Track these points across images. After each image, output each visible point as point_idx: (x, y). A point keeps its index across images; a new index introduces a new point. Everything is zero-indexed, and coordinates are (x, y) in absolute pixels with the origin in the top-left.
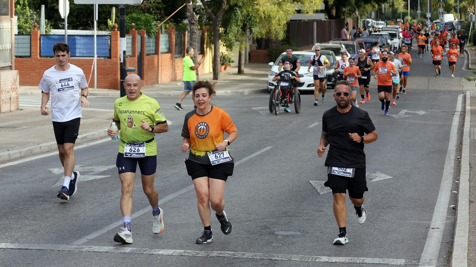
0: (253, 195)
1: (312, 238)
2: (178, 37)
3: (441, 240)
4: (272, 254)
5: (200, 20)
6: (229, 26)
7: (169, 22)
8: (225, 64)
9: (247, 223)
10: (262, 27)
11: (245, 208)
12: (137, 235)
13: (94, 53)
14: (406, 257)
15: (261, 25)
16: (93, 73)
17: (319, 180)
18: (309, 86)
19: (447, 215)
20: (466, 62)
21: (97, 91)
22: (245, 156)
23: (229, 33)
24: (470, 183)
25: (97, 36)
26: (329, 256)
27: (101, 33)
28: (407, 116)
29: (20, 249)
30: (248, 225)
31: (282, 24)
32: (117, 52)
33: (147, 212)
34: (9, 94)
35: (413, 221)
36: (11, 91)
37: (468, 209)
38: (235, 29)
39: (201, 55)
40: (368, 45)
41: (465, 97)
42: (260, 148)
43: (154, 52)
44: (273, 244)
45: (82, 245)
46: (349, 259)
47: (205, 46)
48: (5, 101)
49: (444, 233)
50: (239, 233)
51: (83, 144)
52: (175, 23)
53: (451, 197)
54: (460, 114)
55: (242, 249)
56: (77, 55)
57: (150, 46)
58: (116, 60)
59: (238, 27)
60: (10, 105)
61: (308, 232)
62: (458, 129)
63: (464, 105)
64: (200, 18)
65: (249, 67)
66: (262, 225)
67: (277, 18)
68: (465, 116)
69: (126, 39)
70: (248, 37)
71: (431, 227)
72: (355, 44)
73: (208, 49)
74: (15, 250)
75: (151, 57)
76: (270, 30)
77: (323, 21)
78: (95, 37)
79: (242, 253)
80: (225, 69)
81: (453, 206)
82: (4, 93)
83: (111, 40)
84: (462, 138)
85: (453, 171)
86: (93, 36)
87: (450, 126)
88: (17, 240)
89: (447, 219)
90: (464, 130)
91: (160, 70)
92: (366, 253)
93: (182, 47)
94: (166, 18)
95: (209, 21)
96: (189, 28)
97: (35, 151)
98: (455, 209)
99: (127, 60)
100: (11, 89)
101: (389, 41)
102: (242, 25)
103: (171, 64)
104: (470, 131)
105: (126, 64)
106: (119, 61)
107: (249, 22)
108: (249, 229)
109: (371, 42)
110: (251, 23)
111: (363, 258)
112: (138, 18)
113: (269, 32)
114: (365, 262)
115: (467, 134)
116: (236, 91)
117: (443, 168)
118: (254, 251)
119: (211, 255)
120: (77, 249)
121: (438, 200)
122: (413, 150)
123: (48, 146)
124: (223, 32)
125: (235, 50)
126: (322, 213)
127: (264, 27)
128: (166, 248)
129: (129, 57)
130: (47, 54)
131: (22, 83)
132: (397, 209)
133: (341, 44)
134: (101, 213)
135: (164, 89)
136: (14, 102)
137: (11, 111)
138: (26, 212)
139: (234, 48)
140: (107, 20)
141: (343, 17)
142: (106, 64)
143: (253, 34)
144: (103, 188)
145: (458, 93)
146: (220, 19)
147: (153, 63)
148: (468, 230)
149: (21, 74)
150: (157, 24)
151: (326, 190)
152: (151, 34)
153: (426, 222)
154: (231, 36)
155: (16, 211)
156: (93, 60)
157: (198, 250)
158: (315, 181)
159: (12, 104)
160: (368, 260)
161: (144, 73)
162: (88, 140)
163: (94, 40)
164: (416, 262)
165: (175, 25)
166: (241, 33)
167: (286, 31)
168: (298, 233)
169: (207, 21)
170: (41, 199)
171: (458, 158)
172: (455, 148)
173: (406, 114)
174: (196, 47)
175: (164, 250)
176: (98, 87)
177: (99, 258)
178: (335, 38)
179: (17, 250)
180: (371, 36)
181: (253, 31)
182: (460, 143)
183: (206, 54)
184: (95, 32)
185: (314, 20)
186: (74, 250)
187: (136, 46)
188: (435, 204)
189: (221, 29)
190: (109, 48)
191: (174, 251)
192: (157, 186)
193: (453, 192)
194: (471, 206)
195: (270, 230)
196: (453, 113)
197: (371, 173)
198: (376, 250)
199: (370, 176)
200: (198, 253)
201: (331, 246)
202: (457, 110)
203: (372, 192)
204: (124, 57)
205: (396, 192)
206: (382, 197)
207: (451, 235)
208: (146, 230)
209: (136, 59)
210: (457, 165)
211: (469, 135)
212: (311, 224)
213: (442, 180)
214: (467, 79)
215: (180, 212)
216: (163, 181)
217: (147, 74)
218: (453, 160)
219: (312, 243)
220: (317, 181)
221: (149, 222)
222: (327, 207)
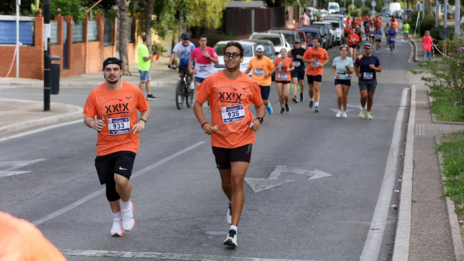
0: (184, 193)
2: (107, 24)
3: (381, 241)
4: (202, 255)
5: (131, 6)
6: (162, 13)
7: (98, 7)
8: (157, 53)
9: (177, 223)
10: (196, 14)
11: (175, 206)
12: (57, 235)
13: (15, 40)
15: (195, 13)
16: (15, 62)
17: (254, 177)
19: (388, 215)
20: (412, 54)
21: (19, 80)
22: (176, 151)
23: (161, 21)
24: (413, 181)
25: (20, 22)
26: (262, 258)
27: (24, 19)
30: (177, 225)
31: (218, 12)
32: (41, 40)
33: (70, 211)
35: (352, 222)
37: (411, 209)
38: (168, 16)
39: (132, 44)
40: (308, 35)
41: (410, 91)
42: (192, 143)
43: (81, 40)
44: (203, 245)
47: (136, 34)
49: (384, 234)
50: (167, 233)
51: (3, 137)
52: (104, 9)
53: (393, 197)
54: (405, 109)
55: (170, 250)
57: (77, 34)
58: (40, 48)
59: (171, 14)
61: (240, 232)
62: (402, 125)
63: (409, 100)
64: (130, 4)
66: (192, 224)
67: (213, 5)
68: (410, 111)
69: (51, 25)
70: (182, 25)
71: (371, 228)
72: (295, 34)
73: (139, 37)
75: (78, 45)
76: (205, 18)
77: (262, 9)
78: (18, 23)
79: (170, 254)
80: (157, 58)
81: (395, 206)
83: (34, 27)
84: (406, 134)
85: (396, 168)
86: (15, 22)
87: (394, 121)
89: (388, 219)
90: (409, 126)
91: (87, 59)
92: (301, 255)
93: (112, 35)
94: (95, 4)
95: (140, 8)
96: (118, 14)
98: (396, 209)
99: (52, 48)
101: (331, 31)
102: (176, 12)
103: (100, 53)
104: (415, 126)
105: (51, 52)
106: (43, 49)
107: (183, 9)
108: (178, 229)
109: (312, 31)
110: (185, 10)
112: (64, 3)
113: (204, 20)
115: (411, 130)
116: (168, 82)
117: (385, 166)
118: (183, 252)
119: (137, 256)
121: (379, 199)
122: (354, 146)
124: (155, 19)
125: (167, 39)
126: (256, 212)
127: (198, 14)
128: (89, 248)
129: (54, 44)
132: (336, 209)
133: (280, 33)
134: (20, 211)
135: (92, 80)
139: (166, 36)
140: (30, 4)
141: (283, 5)
142: (29, 52)
143: (187, 22)
144: (22, 185)
145: (402, 86)
146: (152, 6)
147: (80, 52)
148: (410, 231)
150: (85, 10)
151: (261, 188)
152: (79, 21)
153: (365, 223)
154: (163, 24)
156: (14, 48)
157: (123, 251)
158: (250, 178)
161: (70, 62)
162: (8, 133)
163: (15, 26)
165: (104, 11)
166: (174, 21)
167: (222, 19)
169: (139, 7)
171: (401, 156)
172: (398, 145)
174: (126, 35)
175: (87, 251)
176: (20, 76)
178: (274, 27)
180: (312, 25)
181: (187, 19)
182: (404, 140)
183: (136, 43)
184: (18, 17)
185: (252, 8)
187: (62, 33)
188: (375, 204)
189: (152, 16)
190: (33, 35)
191: (97, 251)
192: (81, 183)
193: (395, 191)
194: (413, 206)
195: (201, 229)
196: (397, 108)
197: (309, 170)
198: (312, 252)
199: (307, 174)
200: (124, 254)
201: (264, 247)
202: (401, 105)
203: (310, 190)
204: (48, 45)
205: (335, 190)
206: (320, 196)
207: (392, 236)
208: (68, 229)
209: (62, 47)
210: (401, 162)
211: (413, 131)
212: (244, 223)
213: (384, 178)
214: (412, 72)
215: (105, 211)
216: (87, 177)
217: (74, 63)
218: (396, 157)
219: (245, 244)
220: (252, 178)
221: (72, 221)
222: (262, 205)
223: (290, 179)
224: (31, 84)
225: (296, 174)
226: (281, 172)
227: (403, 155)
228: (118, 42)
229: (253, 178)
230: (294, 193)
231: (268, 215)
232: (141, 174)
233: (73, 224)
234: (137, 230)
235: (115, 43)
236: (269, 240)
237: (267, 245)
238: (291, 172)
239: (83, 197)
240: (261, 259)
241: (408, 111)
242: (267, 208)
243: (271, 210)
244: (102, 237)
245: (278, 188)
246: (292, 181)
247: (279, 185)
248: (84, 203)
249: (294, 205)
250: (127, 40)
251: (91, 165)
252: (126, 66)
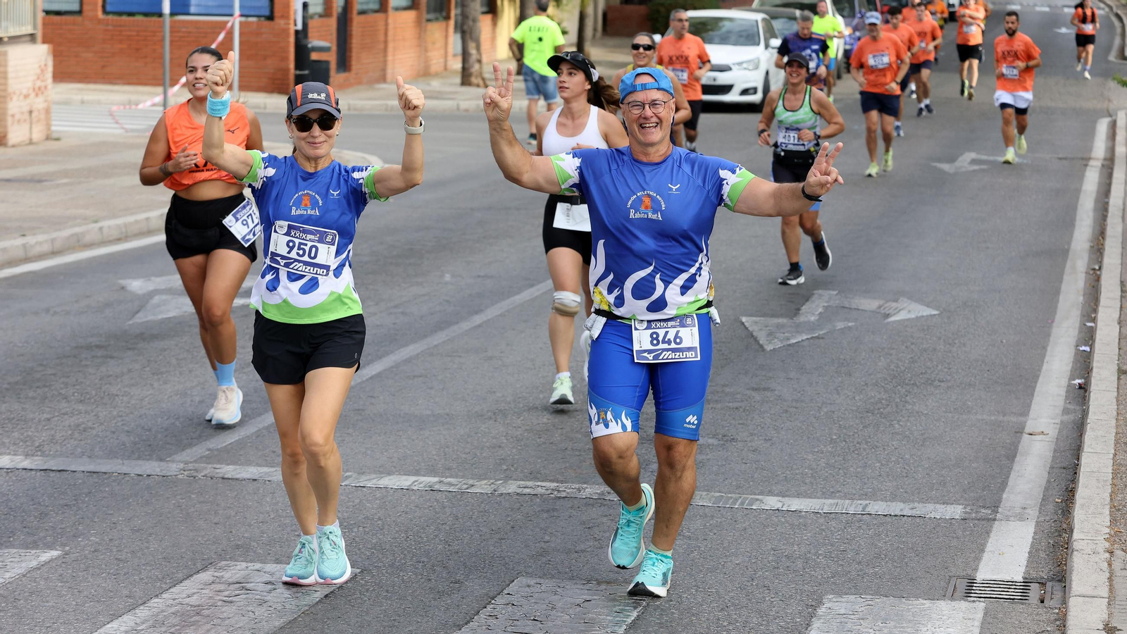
1: (743, 452)
3: (1050, 461)
13: (231, 6)
14: (966, 500)
17: (764, 315)
18: (745, 92)
19: (1065, 403)
20: (1117, 41)
24: (1120, 327)
26: (783, 497)
28: (976, 167)
29: (46, 470)
32: (287, 6)
34: (28, 101)
35: (985, 417)
36: (33, 95)
37: (1116, 390)
39: (489, 17)
41: (1113, 126)
43: (376, 6)
44: (650, 467)
45: (195, 461)
46: (831, 504)
48: (17, 117)
49: (1056, 444)
53: (1075, 361)
54: (1103, 165)
55: (576, 477)
56: (193, 10)
58: (286, 24)
60: (31, 128)
61: (733, 439)
62: (1097, 201)
63: (1110, 144)
65: (604, 46)
68: (1112, 169)
71: (1027, 430)
73: (506, 2)
74: (33, 472)
75: (369, 17)
79: (577, 486)
81: (1080, 381)
82: (15, 98)
84: (1105, 220)
85: (1082, 298)
87: (1078, 191)
88: (39, 448)
89: (1066, 411)
90: (1111, 203)
91: (390, 50)
92: (870, 490)
97: (88, 239)
98: (1084, 388)
99: (312, 24)
100: (34, 89)
103: (417, 36)
104: (1124, 204)
105: (310, 35)
106: (292, 26)
111: (864, 502)
114: (869, 510)
115: (1116, 213)
117: (1057, 292)
119: (502, 490)
120: (182, 472)
121: (1045, 367)
122: (988, 248)
123: (118, 227)
125: (567, 4)
126: (769, 394)
128: (397, 471)
129: (316, 17)
130: (122, 9)
131: (61, 75)
132: (949, 388)
136: (39, 121)
137: (31, 143)
138: (63, 383)
142: (262, 33)
145: (1098, 114)
147: (374, 34)
148: (1114, 438)
149: (57, 55)
151: (781, 341)
153: (1014, 419)
155: (39, 380)
156: (229, 23)
157: (472, 478)
158: (754, 318)
159: (34, 126)
160: (876, 508)
161: (350, 57)
164: (990, 512)
168: (711, 441)
170: (100, 353)
171: (1094, 269)
172: (1087, 245)
173: (974, 162)
175: (391, 477)
176: (242, 88)
177: (235, 493)
179: (38, 474)
182: (1100, 234)
183: (499, 14)
186: (175, 473)
188: (1036, 378)
191: (413, 478)
192: (378, 326)
193: (1081, 349)
194: (1121, 382)
195: (645, 432)
196: (1085, 162)
197: (887, 302)
198: (895, 484)
199: (884, 309)
200: (473, 486)
201: (788, 472)
202: (1094, 155)
203: (889, 346)
204: (304, 18)
205: (945, 346)
206: (912, 358)
207: (1074, 450)
208: (348, 428)
209: (333, 22)
210: (1092, 285)
211: (1121, 214)
212: (741, 419)
213: (1056, 320)
214: (1118, 83)
215: (431, 388)
216: (391, 313)
217: (360, 58)
218: (1082, 272)
219: (744, 466)
220: (759, 319)
221: (357, 410)
222: (782, 379)
223: (844, 321)
224: (265, 104)
225: (858, 310)
226: (826, 304)
227: (1097, 267)
228: (459, 11)
229: (762, 318)
230: (854, 353)
231: (797, 401)
232: (511, 307)
233: (360, 418)
234: (502, 432)
235: (453, 13)
236: (799, 456)
237: (795, 467)
238: (847, 306)
239: (380, 358)
240: (780, 498)
241: (1109, 170)
242: (794, 386)
243: (803, 391)
244: (424, 447)
245: (817, 340)
246: (850, 324)
247: (821, 333)
248: (385, 370)
249: (854, 379)
250: (477, 6)
251: (399, 285)
252: (477, 66)
